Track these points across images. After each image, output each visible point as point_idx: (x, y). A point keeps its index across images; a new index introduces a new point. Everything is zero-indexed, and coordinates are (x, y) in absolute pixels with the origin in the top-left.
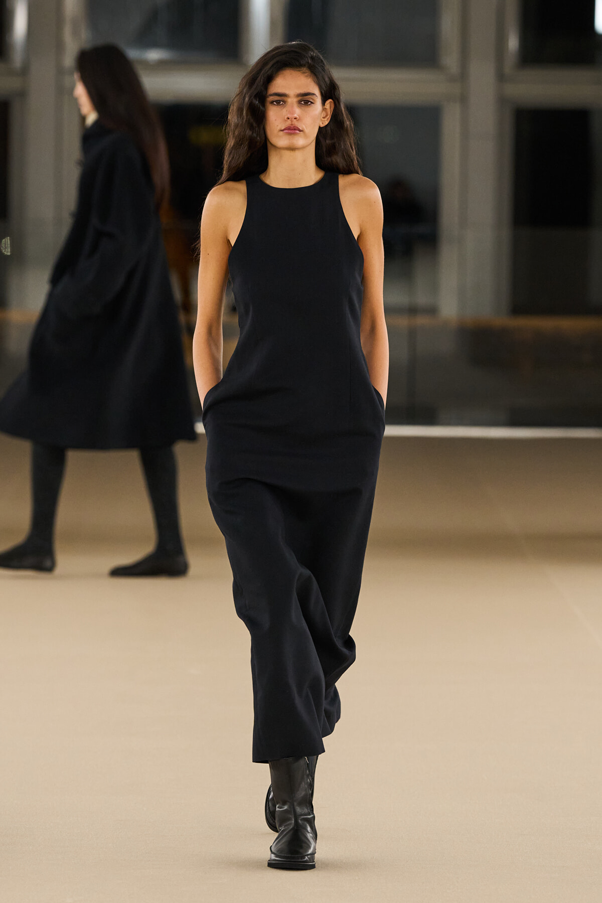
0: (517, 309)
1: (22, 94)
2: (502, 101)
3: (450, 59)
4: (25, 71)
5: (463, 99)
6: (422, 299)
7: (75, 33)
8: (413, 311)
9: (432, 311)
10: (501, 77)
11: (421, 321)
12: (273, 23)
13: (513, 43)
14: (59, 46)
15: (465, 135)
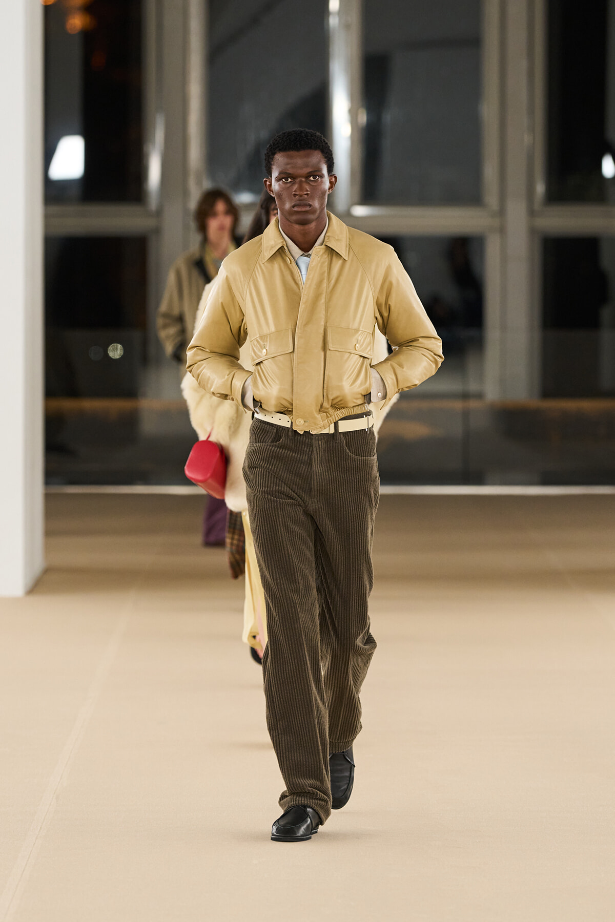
0: (546, 394)
1: (157, 231)
2: (532, 231)
3: (492, 198)
4: (159, 213)
5: (502, 230)
6: (473, 387)
7: (199, 183)
8: (465, 396)
9: (480, 396)
10: (532, 213)
11: (473, 404)
12: (352, 173)
13: (540, 188)
14: (186, 193)
15: (504, 259)
